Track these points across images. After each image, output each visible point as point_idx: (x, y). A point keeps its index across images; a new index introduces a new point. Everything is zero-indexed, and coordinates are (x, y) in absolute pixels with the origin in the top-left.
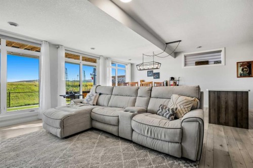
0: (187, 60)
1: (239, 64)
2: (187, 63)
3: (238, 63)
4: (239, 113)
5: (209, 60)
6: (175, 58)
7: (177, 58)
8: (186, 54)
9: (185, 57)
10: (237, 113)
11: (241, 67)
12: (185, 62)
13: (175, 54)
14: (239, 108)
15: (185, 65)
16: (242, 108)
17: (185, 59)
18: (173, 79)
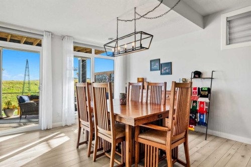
0: (233, 30)
2: (233, 36)
6: (204, 27)
7: (209, 28)
8: (230, 14)
9: (229, 22)
12: (229, 34)
13: (205, 19)
15: (230, 41)
17: (229, 28)
18: (198, 74)
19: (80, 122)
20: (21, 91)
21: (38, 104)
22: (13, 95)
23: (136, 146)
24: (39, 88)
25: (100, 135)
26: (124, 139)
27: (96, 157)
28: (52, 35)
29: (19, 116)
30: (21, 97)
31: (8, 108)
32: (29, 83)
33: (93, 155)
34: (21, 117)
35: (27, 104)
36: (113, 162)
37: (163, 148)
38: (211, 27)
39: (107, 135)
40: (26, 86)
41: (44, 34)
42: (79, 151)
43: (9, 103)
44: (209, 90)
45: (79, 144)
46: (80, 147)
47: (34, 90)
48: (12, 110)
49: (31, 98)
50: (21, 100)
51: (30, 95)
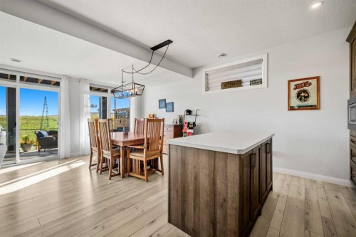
0: (210, 80)
1: (293, 85)
2: (210, 86)
3: (290, 82)
4: (219, 213)
5: (243, 79)
8: (207, 70)
9: (207, 75)
10: (215, 213)
11: (295, 89)
12: (207, 83)
13: (193, 71)
14: (219, 199)
15: (207, 89)
16: (225, 200)
17: (207, 79)
18: (189, 112)
19: (91, 149)
20: (39, 127)
21: (57, 138)
22: (27, 131)
23: (128, 160)
24: (58, 124)
25: (104, 156)
26: (119, 157)
27: (102, 171)
28: (69, 78)
29: (37, 150)
30: (40, 132)
31: (25, 143)
32: (47, 119)
33: (99, 171)
34: (39, 151)
35: (46, 138)
36: (111, 172)
37: (141, 159)
38: (197, 76)
39: (107, 154)
40: (45, 121)
41: (62, 77)
42: (90, 170)
43: (26, 139)
44: (194, 124)
45: (91, 165)
46: (92, 168)
47: (52, 126)
48: (30, 145)
49: (50, 133)
50: (39, 135)
51: (48, 130)
